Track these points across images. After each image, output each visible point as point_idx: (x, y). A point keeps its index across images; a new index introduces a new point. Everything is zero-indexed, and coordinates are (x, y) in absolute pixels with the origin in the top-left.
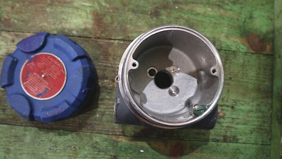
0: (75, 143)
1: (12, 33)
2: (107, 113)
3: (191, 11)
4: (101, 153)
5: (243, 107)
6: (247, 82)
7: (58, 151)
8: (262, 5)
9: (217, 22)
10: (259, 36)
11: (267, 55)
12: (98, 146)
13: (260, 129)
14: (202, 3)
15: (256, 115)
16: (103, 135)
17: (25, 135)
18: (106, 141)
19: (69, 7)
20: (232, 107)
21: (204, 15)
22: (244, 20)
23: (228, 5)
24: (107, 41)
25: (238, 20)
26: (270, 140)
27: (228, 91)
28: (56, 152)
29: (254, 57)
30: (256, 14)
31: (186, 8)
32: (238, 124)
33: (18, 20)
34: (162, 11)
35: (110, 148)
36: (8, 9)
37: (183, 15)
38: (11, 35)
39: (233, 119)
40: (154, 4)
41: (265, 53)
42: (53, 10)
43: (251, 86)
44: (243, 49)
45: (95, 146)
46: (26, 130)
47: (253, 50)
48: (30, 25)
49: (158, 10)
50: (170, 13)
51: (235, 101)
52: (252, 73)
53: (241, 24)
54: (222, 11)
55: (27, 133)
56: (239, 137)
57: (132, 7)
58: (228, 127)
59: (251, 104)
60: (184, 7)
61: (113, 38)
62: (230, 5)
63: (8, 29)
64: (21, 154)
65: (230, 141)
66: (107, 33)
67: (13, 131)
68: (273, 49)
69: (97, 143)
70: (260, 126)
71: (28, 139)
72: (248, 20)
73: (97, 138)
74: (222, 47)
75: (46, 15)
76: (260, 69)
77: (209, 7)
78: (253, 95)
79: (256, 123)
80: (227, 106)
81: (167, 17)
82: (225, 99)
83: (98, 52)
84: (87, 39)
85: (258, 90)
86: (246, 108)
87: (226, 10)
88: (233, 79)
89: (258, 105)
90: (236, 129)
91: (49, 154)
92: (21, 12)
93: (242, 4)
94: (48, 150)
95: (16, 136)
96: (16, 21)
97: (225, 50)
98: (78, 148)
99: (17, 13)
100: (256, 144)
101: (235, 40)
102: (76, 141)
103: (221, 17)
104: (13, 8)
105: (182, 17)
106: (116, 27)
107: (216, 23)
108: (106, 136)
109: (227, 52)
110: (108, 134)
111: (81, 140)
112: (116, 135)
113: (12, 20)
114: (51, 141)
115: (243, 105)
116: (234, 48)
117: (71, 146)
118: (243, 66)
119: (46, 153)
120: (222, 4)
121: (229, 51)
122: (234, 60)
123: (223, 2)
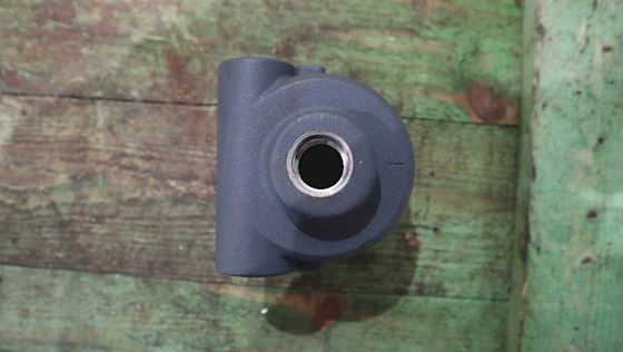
0: (143, 298)
1: (22, 98)
2: (199, 242)
3: (356, 45)
4: (190, 316)
5: (456, 230)
6: (466, 181)
7: (113, 313)
8: (500, 26)
9: (407, 63)
10: (491, 89)
11: (507, 126)
12: (183, 303)
13: (489, 271)
14: (377, 27)
15: (482, 244)
16: (192, 283)
17: (53, 285)
18: (197, 293)
19: (122, 45)
20: (436, 230)
21: (382, 51)
22: (460, 58)
23: (429, 28)
24: (194, 108)
25: (449, 58)
26: (509, 290)
27: (428, 199)
28: (109, 314)
29: (481, 130)
30: (487, 45)
31: (345, 37)
32: (446, 261)
33: (31, 72)
34: (300, 47)
35: (205, 306)
36: (13, 52)
37: (339, 52)
38: (20, 101)
39: (436, 251)
40: (282, 31)
41: (503, 122)
42: (93, 52)
43: (472, 188)
44: (458, 116)
45: (177, 304)
46: (54, 276)
47: (479, 116)
48: (52, 82)
49: (291, 44)
50: (315, 48)
51: (442, 218)
52: (476, 164)
53: (456, 67)
54: (417, 41)
55: (56, 281)
56: (448, 286)
57: (240, 39)
58: (426, 267)
59: (473, 222)
60: (341, 35)
61: (206, 101)
62: (434, 28)
63: (13, 90)
64: (49, 319)
65: (431, 294)
66: (194, 93)
67: (33, 278)
68: (519, 115)
69: (181, 297)
70: (490, 263)
71: (59, 292)
72: (469, 59)
73: (182, 289)
74: (415, 113)
75: (81, 61)
76: (491, 154)
77: (391, 34)
78: (478, 205)
79: (482, 259)
80: (426, 227)
81: (309, 57)
82: (422, 214)
83: (179, 130)
84: (157, 105)
85: (488, 196)
86: (462, 230)
87: (425, 39)
88: (436, 175)
89: (487, 225)
90: (442, 270)
91: (97, 317)
92: (36, 58)
93: (457, 25)
94: (94, 311)
95: (37, 287)
96: (27, 75)
97: (423, 119)
98: (147, 306)
99: (28, 59)
100: (481, 297)
101: (442, 99)
102: (144, 295)
103: (416, 53)
104: (20, 49)
105: (338, 57)
106: (212, 81)
107: (404, 67)
108: (196, 286)
109: (426, 123)
110: (201, 282)
111: (154, 291)
112: (214, 282)
113: (20, 73)
114: (100, 294)
115: (456, 225)
116: (439, 115)
117: (135, 304)
118: (458, 148)
119: (92, 317)
120: (417, 28)
121: (430, 120)
122: (439, 139)
123: (420, 24)
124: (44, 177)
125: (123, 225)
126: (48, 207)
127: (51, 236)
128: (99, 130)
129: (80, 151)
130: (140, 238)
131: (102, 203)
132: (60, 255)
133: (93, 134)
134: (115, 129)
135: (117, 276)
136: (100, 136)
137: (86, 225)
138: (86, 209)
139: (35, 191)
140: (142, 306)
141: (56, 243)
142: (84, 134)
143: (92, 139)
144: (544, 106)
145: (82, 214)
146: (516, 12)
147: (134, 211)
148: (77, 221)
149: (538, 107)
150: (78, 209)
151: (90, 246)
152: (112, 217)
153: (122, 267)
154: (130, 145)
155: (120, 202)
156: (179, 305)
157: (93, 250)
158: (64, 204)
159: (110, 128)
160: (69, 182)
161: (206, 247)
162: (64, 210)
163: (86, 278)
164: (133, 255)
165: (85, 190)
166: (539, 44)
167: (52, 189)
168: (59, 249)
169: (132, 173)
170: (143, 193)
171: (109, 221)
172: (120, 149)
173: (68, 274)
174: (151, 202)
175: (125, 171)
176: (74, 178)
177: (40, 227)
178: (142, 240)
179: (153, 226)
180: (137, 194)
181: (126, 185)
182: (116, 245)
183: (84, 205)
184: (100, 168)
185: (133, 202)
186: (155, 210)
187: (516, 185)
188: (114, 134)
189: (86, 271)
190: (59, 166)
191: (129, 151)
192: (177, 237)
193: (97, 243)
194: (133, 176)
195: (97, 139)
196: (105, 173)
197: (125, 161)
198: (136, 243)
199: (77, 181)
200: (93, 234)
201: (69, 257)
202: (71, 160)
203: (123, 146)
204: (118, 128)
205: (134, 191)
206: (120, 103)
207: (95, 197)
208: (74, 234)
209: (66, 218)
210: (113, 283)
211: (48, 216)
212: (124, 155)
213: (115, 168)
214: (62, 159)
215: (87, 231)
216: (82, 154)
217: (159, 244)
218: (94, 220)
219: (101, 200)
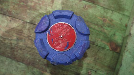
1: (11, 17)
2: (42, 60)
3: (89, 26)
7: (18, 71)
8: (121, 30)
9: (99, 33)
10: (116, 44)
11: (117, 53)
17: (6, 61)
18: (39, 72)
19: (37, 12)
20: (96, 72)
21: (94, 29)
22: (111, 35)
23: (105, 26)
27: (96, 64)
28: (17, 71)
29: (111, 52)
30: (117, 34)
33: (15, 13)
36: (12, 7)
41: (117, 51)
42: (30, 12)
43: (106, 64)
44: (107, 48)
46: (6, 59)
47: (111, 49)
48: (19, 16)
51: (98, 69)
52: (108, 59)
53: (109, 37)
54: (102, 29)
55: (7, 60)
59: (104, 72)
62: (107, 27)
63: (9, 15)
64: (2, 69)
67: (1, 58)
68: (120, 51)
69: (34, 72)
71: (7, 63)
72: (113, 36)
73: (35, 70)
74: (98, 45)
75: (26, 13)
76: (112, 58)
77: (97, 26)
78: (106, 68)
80: (94, 70)
82: (93, 67)
85: (109, 67)
88: (99, 59)
89: (107, 73)
92: (16, 9)
93: (112, 28)
95: (2, 61)
96: (14, 13)
97: (99, 46)
99: (15, 9)
101: (105, 43)
102: (26, 69)
103: (101, 31)
104: (14, 7)
107: (98, 34)
108: (39, 70)
109: (100, 47)
110: (40, 70)
111: (29, 69)
112: (43, 71)
113: (12, 12)
114: (16, 66)
115: (100, 72)
116: (103, 46)
117: (23, 70)
118: (105, 55)
119: (13, 71)
120: (103, 26)
121: (101, 47)
122: (102, 52)
123: (104, 25)
124: (11, 36)
125: (26, 52)
126: (10, 43)
127: (8, 50)
128: (26, 29)
129: (20, 33)
130: (29, 56)
131: (22, 46)
132: (10, 55)
133: (24, 30)
134: (30, 30)
135: (21, 63)
136: (26, 31)
137: (17, 50)
138: (18, 46)
139: (8, 39)
140: (25, 72)
141: (9, 52)
142: (23, 29)
143: (24, 31)
144: (127, 51)
145: (17, 47)
146: (125, 28)
147: (29, 50)
148: (15, 48)
149: (126, 51)
150: (16, 46)
151: (17, 55)
152: (24, 49)
153: (23, 61)
154: (32, 34)
155: (26, 47)
156: (33, 73)
157: (17, 56)
158: (14, 44)
159: (29, 30)
160: (16, 39)
161: (43, 62)
162: (13, 45)
163: (14, 62)
164: (26, 60)
165: (19, 42)
166: (129, 37)
167: (12, 40)
168: (10, 54)
169: (31, 41)
170: (32, 46)
171: (23, 50)
172: (29, 35)
173: (10, 60)
174: (33, 49)
175: (29, 40)
176: (17, 38)
177: (7, 47)
178: (29, 57)
179: (32, 54)
180: (31, 46)
181: (29, 43)
182: (23, 56)
183: (18, 45)
184: (24, 38)
185: (29, 47)
186: (34, 50)
187: (116, 66)
188: (29, 31)
189: (14, 60)
190: (15, 35)
191: (32, 36)
192: (37, 58)
193: (19, 54)
194: (31, 42)
195: (25, 31)
196: (25, 39)
197: (30, 38)
198: (27, 57)
199: (18, 39)
200: (18, 52)
201: (11, 56)
202: (18, 34)
203: (31, 34)
204: (31, 30)
205: (30, 45)
206: (32, 25)
207: (21, 44)
208: (14, 51)
209: (13, 47)
210: (20, 64)
211: (9, 45)
212: (30, 36)
213: (27, 39)
214: (16, 33)
215: (17, 51)
216: (21, 34)
217: (33, 58)
218: (19, 49)
219: (22, 45)
